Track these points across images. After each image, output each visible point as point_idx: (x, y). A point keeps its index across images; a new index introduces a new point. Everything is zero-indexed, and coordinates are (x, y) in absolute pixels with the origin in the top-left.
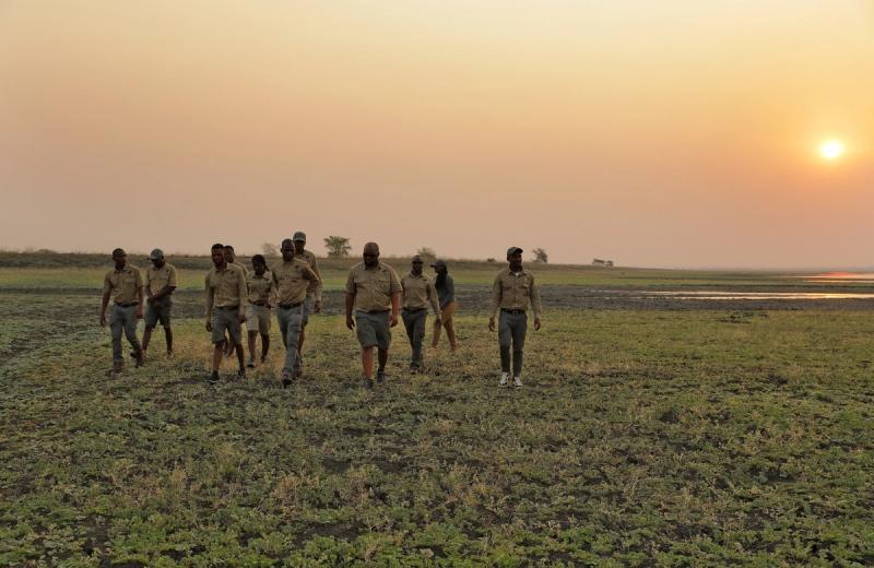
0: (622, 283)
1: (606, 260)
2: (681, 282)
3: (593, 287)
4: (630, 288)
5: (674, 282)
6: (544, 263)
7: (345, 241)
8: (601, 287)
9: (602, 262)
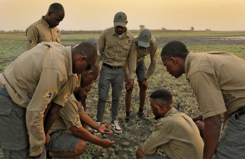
0: (216, 35)
1: (209, 29)
2: (233, 34)
3: (207, 36)
4: (218, 36)
5: (231, 34)
6: (193, 30)
7: (144, 26)
8: (210, 36)
9: (208, 30)
